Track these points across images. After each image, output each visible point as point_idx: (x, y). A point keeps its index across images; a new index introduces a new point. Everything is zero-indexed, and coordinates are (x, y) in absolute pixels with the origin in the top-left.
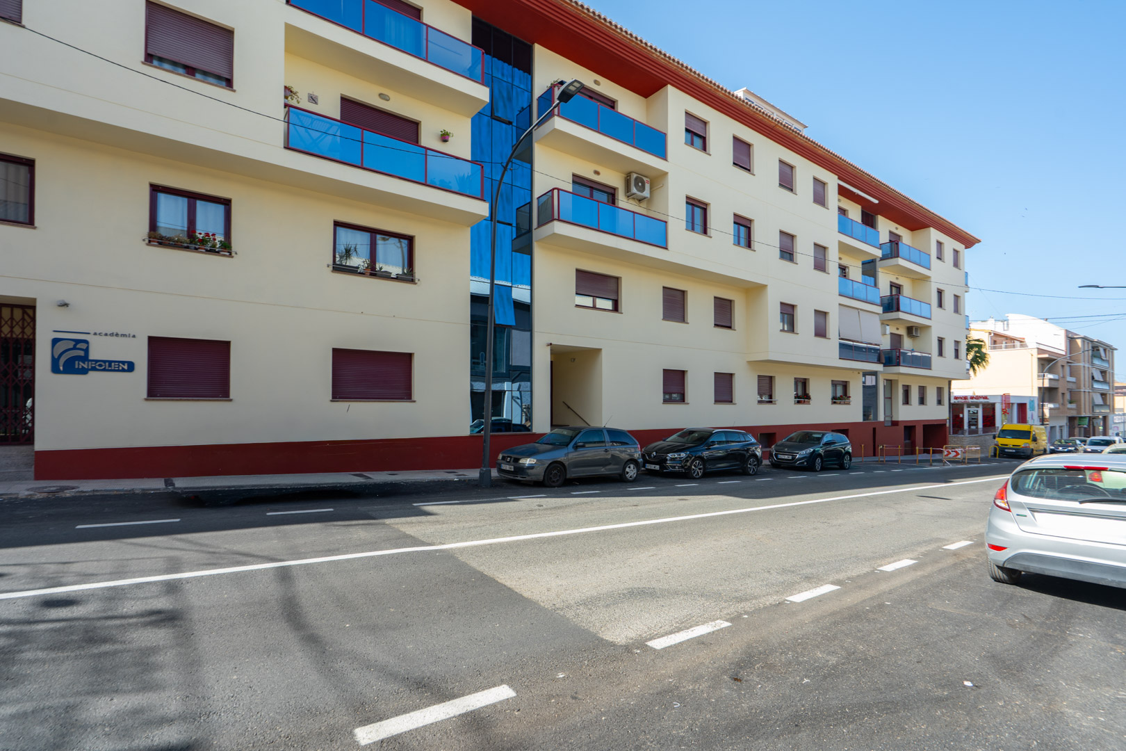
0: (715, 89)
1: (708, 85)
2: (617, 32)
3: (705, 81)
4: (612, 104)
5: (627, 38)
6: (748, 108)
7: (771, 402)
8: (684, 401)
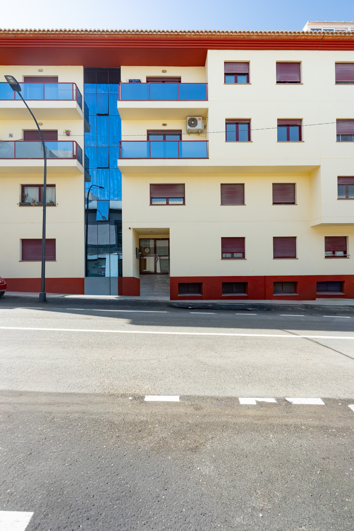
0: (247, 35)
1: (240, 35)
2: (154, 35)
3: (235, 34)
4: (178, 80)
5: (162, 35)
6: (286, 36)
7: (345, 257)
8: (244, 258)
